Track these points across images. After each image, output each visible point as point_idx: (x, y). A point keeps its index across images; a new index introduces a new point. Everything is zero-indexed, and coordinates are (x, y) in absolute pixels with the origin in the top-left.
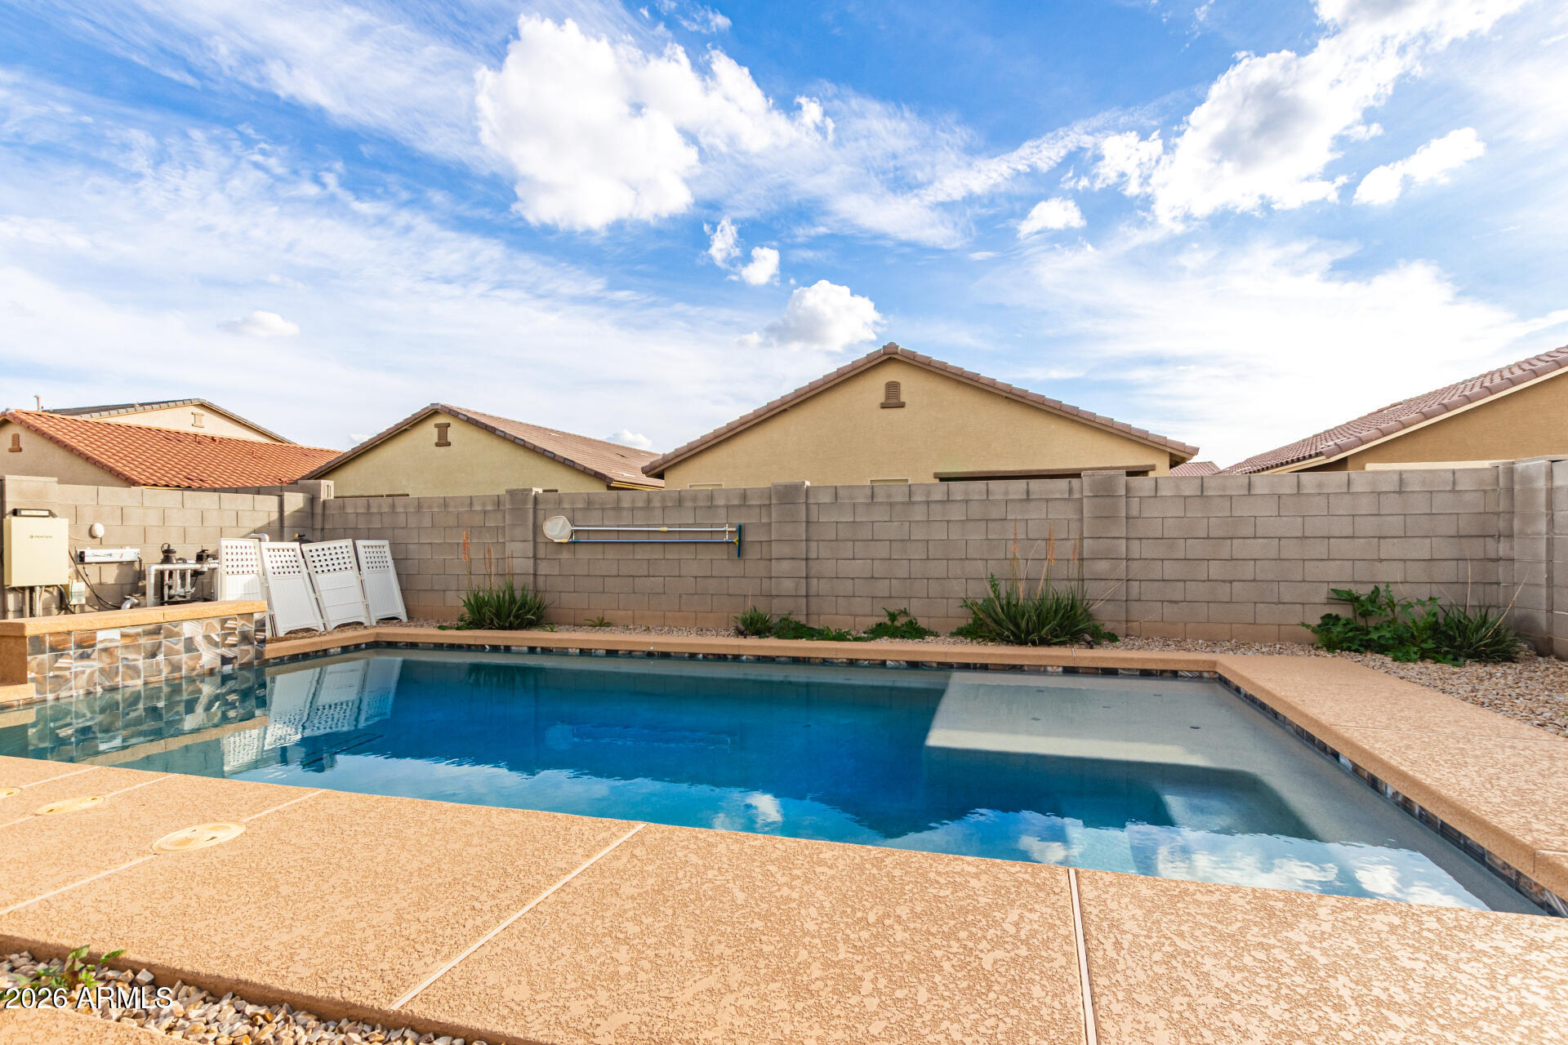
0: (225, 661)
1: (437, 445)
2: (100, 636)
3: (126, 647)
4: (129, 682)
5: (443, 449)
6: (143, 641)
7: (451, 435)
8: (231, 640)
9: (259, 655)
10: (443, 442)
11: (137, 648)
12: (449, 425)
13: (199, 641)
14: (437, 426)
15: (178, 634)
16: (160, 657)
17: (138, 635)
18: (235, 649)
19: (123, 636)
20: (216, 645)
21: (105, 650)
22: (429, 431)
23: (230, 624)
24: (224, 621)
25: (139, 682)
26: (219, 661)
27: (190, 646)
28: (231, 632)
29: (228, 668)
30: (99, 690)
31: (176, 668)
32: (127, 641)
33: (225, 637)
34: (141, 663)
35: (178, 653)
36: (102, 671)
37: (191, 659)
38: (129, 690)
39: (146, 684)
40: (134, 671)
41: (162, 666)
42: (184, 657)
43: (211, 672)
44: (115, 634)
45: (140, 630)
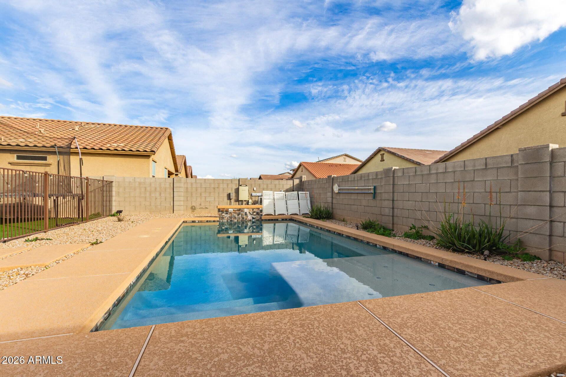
0: (253, 218)
1: (381, 161)
2: (230, 210)
3: (234, 213)
4: (234, 220)
5: (382, 162)
6: (237, 212)
7: (385, 157)
8: (255, 214)
9: (261, 218)
10: (383, 160)
11: (236, 213)
12: (384, 154)
13: (248, 213)
14: (381, 155)
15: (244, 211)
16: (240, 216)
17: (236, 210)
18: (255, 216)
19: (233, 210)
20: (251, 214)
21: (230, 213)
22: (379, 156)
23: (254, 210)
24: (253, 209)
25: (236, 220)
26: (252, 218)
27: (246, 214)
28: (254, 212)
29: (254, 220)
30: (229, 221)
31: (243, 218)
32: (234, 211)
33: (253, 213)
34: (236, 216)
35: (244, 215)
36: (230, 217)
37: (246, 217)
38: (234, 222)
39: (237, 221)
40: (235, 218)
41: (241, 218)
42: (245, 216)
43: (250, 220)
44: (232, 210)
45: (236, 209)
